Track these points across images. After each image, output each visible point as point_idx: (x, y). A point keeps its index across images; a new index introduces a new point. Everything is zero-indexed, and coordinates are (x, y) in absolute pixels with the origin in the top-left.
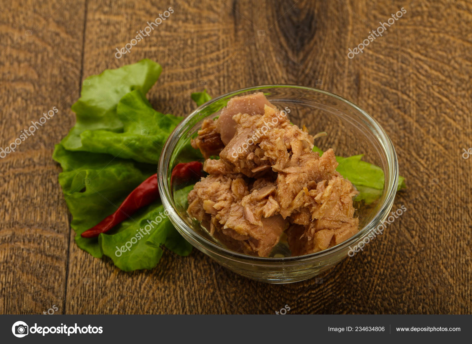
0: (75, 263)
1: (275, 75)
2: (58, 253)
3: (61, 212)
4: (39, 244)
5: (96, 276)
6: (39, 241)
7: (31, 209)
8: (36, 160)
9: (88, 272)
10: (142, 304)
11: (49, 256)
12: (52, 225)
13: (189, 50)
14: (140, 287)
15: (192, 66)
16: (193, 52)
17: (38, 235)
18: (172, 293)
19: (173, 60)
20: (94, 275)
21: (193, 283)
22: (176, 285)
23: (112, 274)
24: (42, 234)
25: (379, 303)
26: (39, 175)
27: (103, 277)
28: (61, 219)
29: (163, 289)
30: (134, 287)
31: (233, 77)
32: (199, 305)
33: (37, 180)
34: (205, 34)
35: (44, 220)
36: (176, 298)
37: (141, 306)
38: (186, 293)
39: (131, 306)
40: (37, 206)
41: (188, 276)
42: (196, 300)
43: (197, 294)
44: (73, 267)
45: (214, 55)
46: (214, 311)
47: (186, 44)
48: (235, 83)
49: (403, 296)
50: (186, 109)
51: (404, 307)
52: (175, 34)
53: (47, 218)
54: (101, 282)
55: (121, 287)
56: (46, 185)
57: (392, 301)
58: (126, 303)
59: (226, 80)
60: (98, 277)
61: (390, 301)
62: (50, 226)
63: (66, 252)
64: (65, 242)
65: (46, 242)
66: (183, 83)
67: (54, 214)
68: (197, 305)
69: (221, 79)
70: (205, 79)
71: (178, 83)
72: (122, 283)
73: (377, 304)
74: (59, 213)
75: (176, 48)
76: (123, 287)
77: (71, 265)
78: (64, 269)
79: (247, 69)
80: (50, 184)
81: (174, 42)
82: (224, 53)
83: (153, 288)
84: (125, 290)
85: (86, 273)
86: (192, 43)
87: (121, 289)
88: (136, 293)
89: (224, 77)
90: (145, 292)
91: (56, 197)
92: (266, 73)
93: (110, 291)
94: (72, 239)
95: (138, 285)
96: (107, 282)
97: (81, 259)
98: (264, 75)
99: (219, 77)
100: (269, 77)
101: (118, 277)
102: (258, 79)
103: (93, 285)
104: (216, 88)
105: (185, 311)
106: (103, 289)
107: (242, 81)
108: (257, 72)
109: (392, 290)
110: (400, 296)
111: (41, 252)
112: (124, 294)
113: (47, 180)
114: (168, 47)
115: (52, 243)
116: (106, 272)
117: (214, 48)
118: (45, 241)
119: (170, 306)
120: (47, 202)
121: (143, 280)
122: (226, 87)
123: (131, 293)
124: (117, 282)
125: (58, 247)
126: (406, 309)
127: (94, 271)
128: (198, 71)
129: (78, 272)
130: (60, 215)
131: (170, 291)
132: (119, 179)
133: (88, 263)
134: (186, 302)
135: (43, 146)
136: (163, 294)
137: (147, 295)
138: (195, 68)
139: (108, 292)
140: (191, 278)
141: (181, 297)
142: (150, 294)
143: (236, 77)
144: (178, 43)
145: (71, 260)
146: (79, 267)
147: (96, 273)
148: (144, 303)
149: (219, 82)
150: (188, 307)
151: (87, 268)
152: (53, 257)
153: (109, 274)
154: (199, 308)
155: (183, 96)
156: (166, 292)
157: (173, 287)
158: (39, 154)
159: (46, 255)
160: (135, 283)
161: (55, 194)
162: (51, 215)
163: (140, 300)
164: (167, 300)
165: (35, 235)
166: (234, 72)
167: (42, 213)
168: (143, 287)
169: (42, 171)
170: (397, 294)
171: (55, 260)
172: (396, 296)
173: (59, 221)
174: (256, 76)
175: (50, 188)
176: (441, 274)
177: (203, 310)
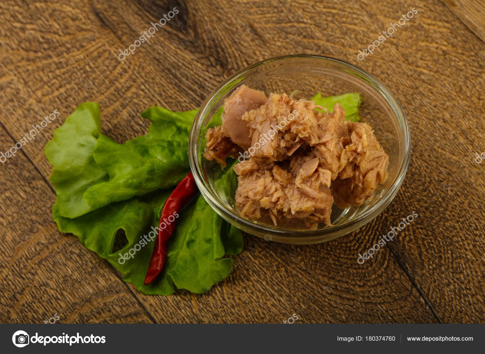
0: (153, 310)
1: (184, 60)
2: (132, 310)
3: (105, 274)
4: (109, 311)
5: (181, 310)
6: (107, 309)
7: (77, 285)
8: (43, 241)
9: (171, 311)
10: (237, 312)
11: (127, 316)
12: (107, 289)
13: (94, 76)
14: (224, 299)
15: (108, 89)
16: (99, 76)
17: (102, 304)
18: (254, 290)
19: (87, 92)
20: (178, 310)
21: (263, 271)
22: (251, 281)
23: (192, 302)
24: (105, 302)
25: (417, 206)
26: (58, 253)
27: (187, 308)
28: (110, 280)
29: (244, 291)
30: (219, 303)
31: (151, 80)
32: (283, 287)
33: (60, 258)
34: (95, 54)
35: (96, 288)
36: (260, 291)
37: (238, 314)
38: (264, 283)
39: (230, 319)
40: (79, 280)
41: (255, 269)
42: (277, 284)
43: (274, 278)
44: (155, 314)
45: (119, 69)
46: (298, 285)
47: (86, 72)
48: (157, 84)
49: (429, 190)
50: (135, 128)
51: (438, 198)
52: (69, 67)
53: (97, 286)
54: (188, 313)
55: (208, 308)
56: (71, 258)
57: (425, 198)
58: (224, 319)
59: (147, 86)
60: (183, 311)
61: (423, 199)
62: (105, 291)
63: (138, 304)
64: (130, 297)
65: (115, 306)
66: (112, 107)
67: (101, 279)
68: (281, 287)
69: (143, 87)
70: (129, 94)
71: (110, 110)
72: (207, 305)
73: (416, 208)
74: (105, 276)
75: (81, 79)
76: (210, 307)
77: (152, 314)
78: (149, 320)
79: (156, 67)
80: (75, 255)
81: (74, 74)
82: (125, 63)
83: (235, 293)
84: (214, 308)
85: (171, 313)
86: (91, 68)
87: (210, 310)
88: (225, 307)
89: (143, 84)
90: (231, 300)
91: (90, 264)
92: (175, 62)
93: (203, 316)
94: (134, 291)
95: (221, 299)
96: (194, 310)
97: (156, 304)
98: (175, 65)
99: (139, 86)
100: (180, 64)
101: (199, 302)
102: (173, 71)
103: (184, 319)
104: (144, 97)
105: (276, 298)
106: (196, 318)
107: (161, 79)
108: (167, 65)
109: (418, 189)
110: (427, 191)
111: (117, 317)
112: (216, 312)
113: (69, 253)
114: (73, 83)
115: (121, 304)
116: (185, 302)
117: (114, 63)
118: (112, 306)
119: (261, 300)
120: (85, 272)
121: (221, 292)
122: (153, 92)
123: (221, 308)
124: (202, 306)
125: (127, 305)
126: (440, 199)
127: (175, 307)
128: (117, 90)
129: (163, 316)
130: (107, 277)
131: (250, 289)
132: (141, 218)
133: (165, 304)
134: (271, 290)
135: (40, 227)
136: (248, 294)
137: (235, 302)
138: (112, 89)
139: (201, 318)
140: (259, 269)
141: (263, 289)
142: (238, 301)
143: (153, 79)
144: (79, 73)
145: (149, 310)
146: (160, 312)
147: (179, 308)
148: (238, 310)
149: (142, 90)
150: (275, 294)
151: (168, 309)
152: (130, 315)
153: (189, 303)
154: (285, 289)
155: (122, 118)
156: (248, 291)
157: (250, 283)
158: (42, 235)
159: (124, 317)
160: (217, 298)
161: (86, 261)
162: (98, 281)
163: (233, 310)
164: (255, 298)
165: (99, 305)
166: (148, 76)
167: (89, 283)
168: (226, 297)
169: (58, 248)
170: (425, 191)
171: (135, 318)
172: (425, 193)
173: (110, 282)
174: (169, 70)
175: (78, 259)
176: (444, 157)
177: (289, 289)
